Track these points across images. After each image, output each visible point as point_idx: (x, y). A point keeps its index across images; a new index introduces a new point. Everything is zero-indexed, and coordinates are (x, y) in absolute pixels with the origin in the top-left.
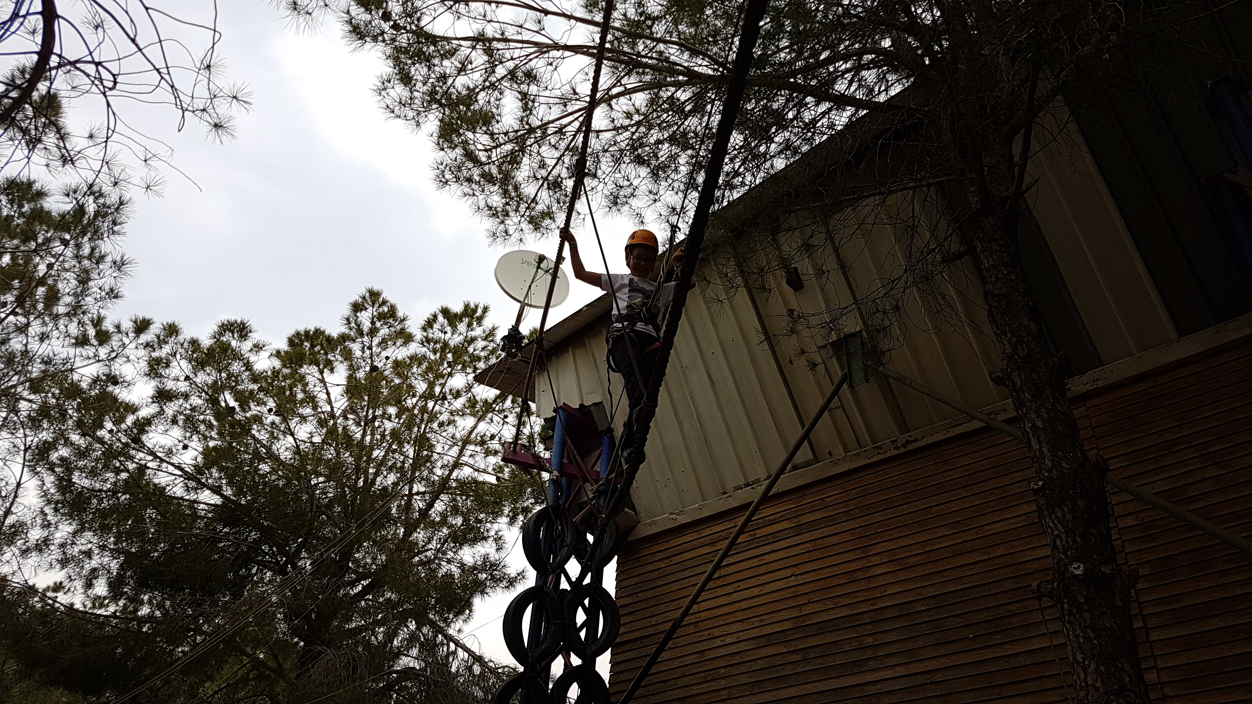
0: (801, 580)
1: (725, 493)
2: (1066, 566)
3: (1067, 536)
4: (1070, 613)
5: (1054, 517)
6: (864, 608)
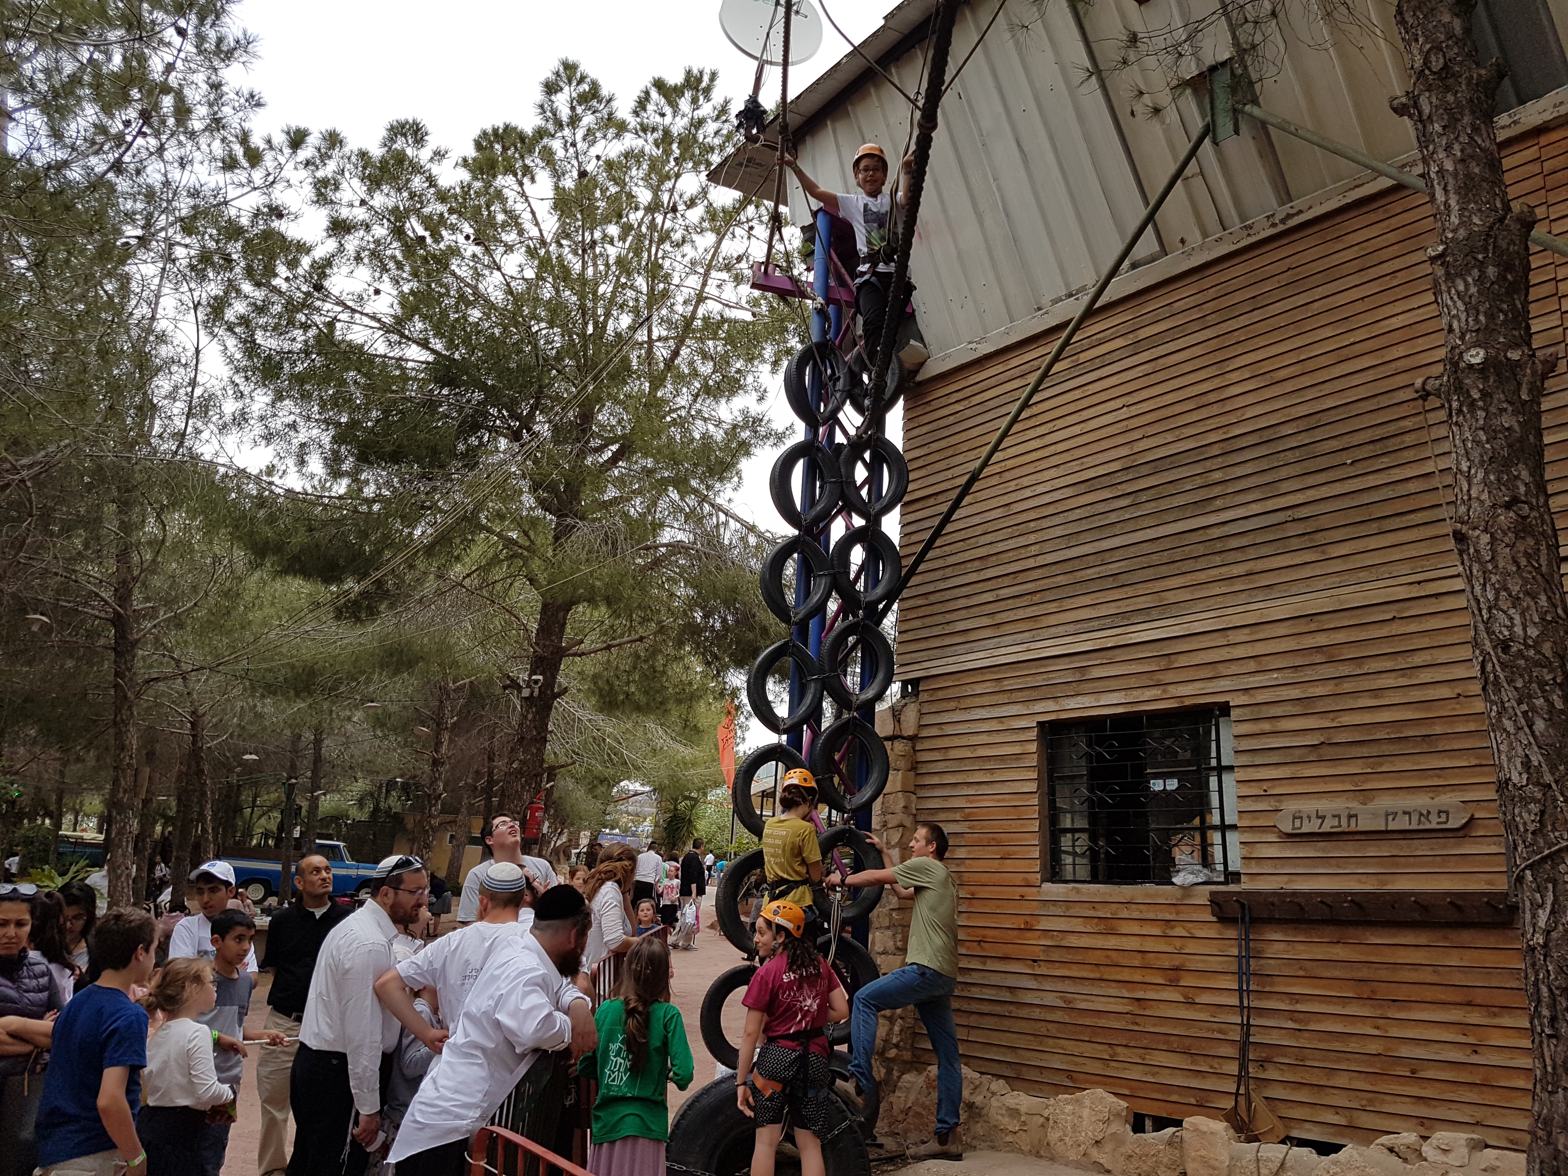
0: (1134, 410)
1: (1039, 309)
2: (1461, 353)
3: (1468, 316)
4: (1460, 411)
5: (1453, 291)
6: (1213, 437)
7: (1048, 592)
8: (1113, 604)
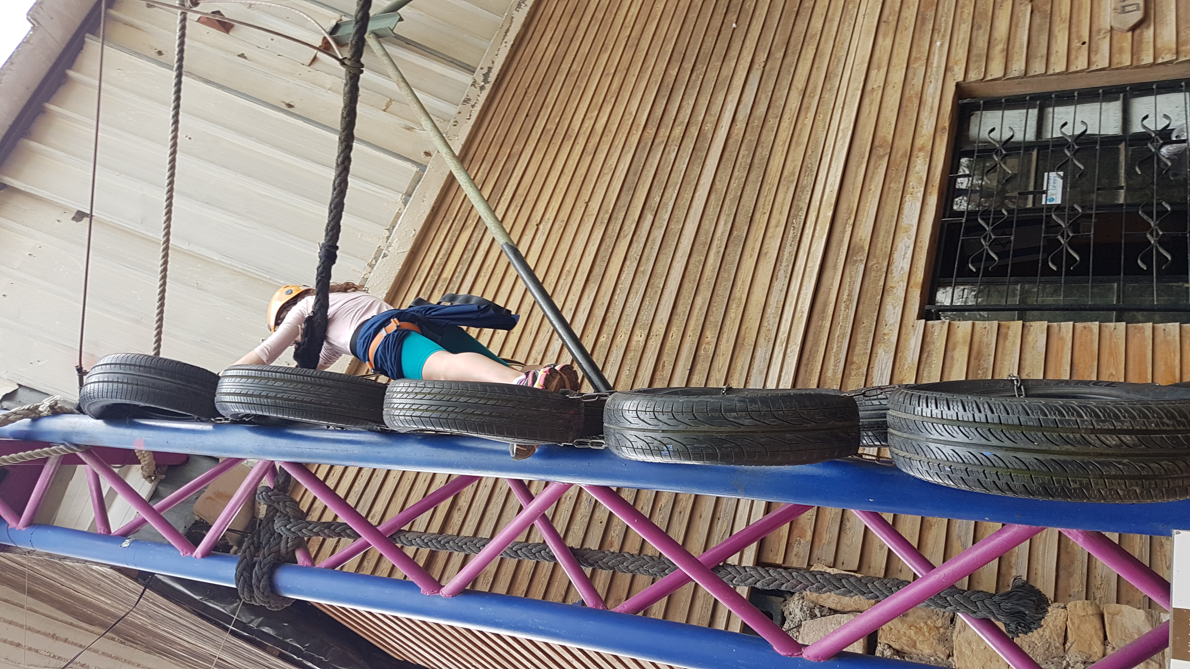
7: (711, 318)
8: (770, 230)
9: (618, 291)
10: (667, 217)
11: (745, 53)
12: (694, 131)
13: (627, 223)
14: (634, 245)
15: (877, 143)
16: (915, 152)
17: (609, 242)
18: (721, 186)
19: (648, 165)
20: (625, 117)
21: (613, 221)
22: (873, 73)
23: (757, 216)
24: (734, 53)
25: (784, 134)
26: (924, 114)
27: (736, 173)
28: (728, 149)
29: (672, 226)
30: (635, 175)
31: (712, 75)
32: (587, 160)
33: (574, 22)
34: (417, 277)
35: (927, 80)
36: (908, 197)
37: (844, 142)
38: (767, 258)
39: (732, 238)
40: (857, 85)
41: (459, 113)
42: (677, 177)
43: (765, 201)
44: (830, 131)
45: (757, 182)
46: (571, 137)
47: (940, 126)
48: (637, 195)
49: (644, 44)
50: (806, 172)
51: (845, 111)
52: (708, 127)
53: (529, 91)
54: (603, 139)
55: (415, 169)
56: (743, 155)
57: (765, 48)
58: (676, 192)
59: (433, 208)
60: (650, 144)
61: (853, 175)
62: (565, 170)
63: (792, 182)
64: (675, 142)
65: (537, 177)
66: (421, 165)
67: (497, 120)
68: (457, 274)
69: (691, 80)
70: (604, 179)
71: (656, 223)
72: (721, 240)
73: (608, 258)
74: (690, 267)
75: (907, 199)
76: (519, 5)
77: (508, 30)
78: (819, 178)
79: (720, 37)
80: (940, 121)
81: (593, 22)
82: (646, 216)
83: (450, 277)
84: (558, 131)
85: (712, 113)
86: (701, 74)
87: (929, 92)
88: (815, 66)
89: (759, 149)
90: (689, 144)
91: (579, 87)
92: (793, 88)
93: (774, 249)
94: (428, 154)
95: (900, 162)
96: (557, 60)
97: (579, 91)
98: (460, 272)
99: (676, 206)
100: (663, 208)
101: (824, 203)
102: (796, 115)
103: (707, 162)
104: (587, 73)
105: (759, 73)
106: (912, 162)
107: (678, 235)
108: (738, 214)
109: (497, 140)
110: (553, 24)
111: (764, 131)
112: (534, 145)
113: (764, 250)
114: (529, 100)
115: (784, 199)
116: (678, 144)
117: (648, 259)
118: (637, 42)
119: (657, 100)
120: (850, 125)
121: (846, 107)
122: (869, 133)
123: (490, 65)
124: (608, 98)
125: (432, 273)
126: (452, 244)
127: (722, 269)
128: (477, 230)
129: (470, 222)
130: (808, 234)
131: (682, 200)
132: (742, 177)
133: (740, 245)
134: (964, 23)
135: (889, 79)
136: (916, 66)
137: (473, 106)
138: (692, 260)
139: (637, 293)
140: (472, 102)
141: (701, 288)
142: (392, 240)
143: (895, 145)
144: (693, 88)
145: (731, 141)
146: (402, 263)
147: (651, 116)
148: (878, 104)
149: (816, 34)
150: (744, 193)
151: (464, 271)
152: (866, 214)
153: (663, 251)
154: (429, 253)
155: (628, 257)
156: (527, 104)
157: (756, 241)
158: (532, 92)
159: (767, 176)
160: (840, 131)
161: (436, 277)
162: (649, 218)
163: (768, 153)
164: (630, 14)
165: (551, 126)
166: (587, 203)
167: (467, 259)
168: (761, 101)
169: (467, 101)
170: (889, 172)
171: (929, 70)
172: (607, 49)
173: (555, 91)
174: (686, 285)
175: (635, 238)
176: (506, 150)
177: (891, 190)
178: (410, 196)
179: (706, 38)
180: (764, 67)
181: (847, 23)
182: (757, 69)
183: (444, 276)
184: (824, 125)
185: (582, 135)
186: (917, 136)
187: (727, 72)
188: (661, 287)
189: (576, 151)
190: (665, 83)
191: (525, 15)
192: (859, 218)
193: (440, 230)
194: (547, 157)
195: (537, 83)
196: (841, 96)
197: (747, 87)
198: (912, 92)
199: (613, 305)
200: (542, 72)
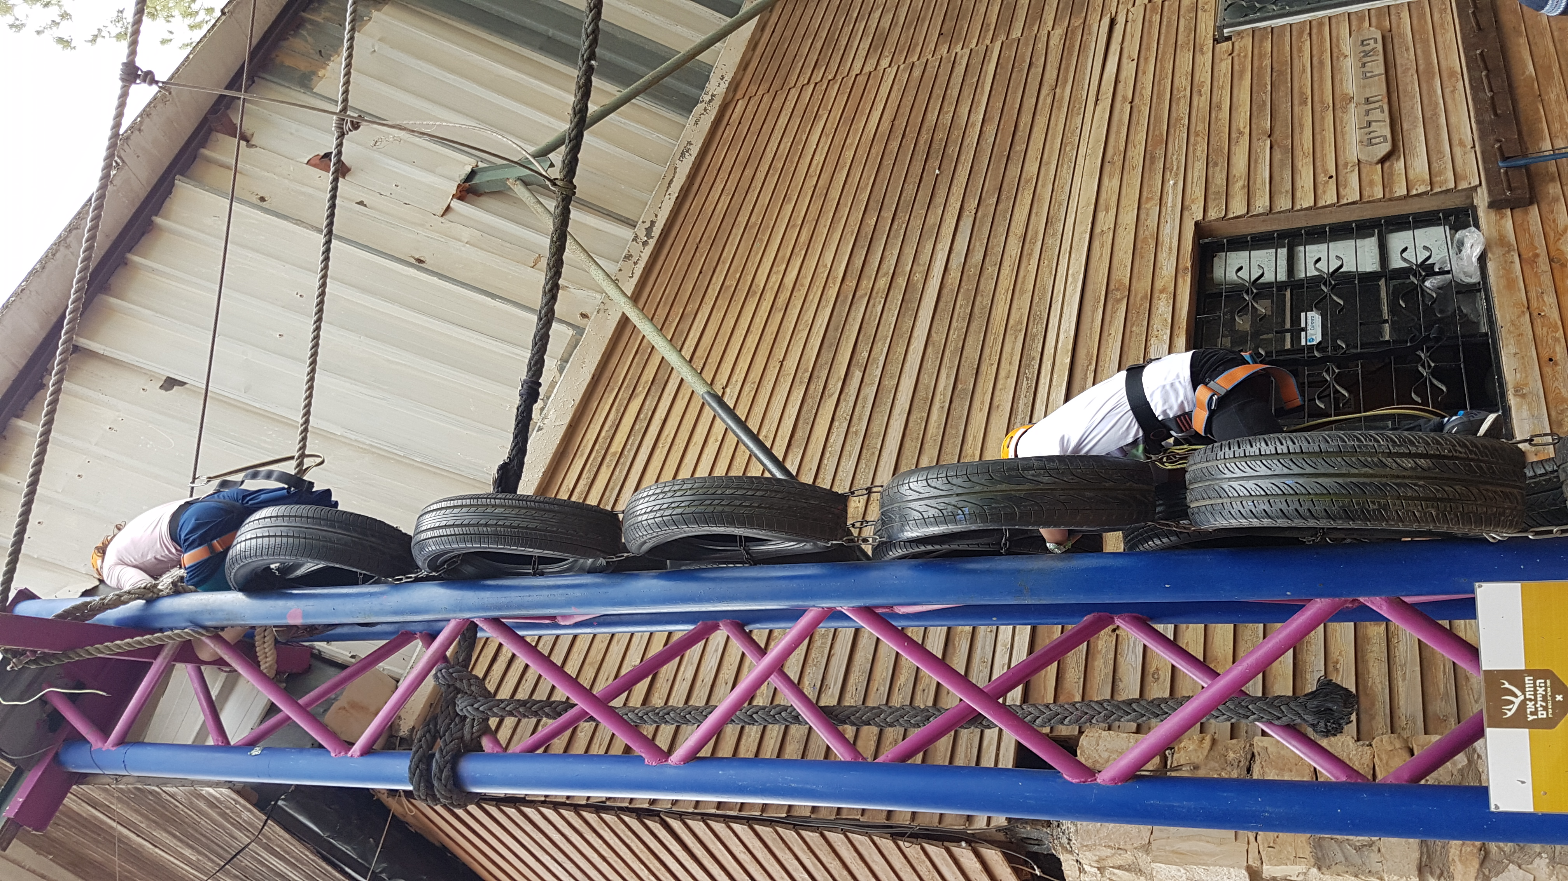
8: (1001, 382)
9: (827, 455)
10: (878, 373)
11: (952, 199)
12: (901, 282)
13: (831, 382)
14: (842, 404)
15: (1112, 287)
16: (1156, 295)
17: (811, 403)
18: (938, 338)
19: (850, 319)
20: (819, 270)
21: (814, 380)
22: (1101, 215)
23: (984, 367)
24: (940, 200)
25: (1006, 282)
26: (1163, 256)
27: (954, 324)
28: (943, 299)
29: (885, 382)
30: (837, 330)
31: (917, 223)
32: (777, 317)
33: (749, 173)
34: (579, 453)
35: (1162, 220)
36: (1153, 341)
37: (1076, 286)
38: (1000, 410)
39: (956, 392)
40: (1084, 228)
41: (620, 270)
42: (887, 330)
43: (991, 352)
44: (1058, 277)
45: (980, 333)
46: (756, 293)
47: (1181, 266)
48: (841, 351)
49: (835, 194)
50: (1034, 320)
51: (1073, 255)
52: (918, 277)
53: (701, 246)
54: (795, 294)
55: (571, 332)
56: (961, 306)
57: (975, 194)
58: (887, 346)
59: (594, 375)
60: (851, 297)
61: (1090, 320)
62: (751, 328)
63: (1020, 331)
64: (880, 295)
65: (718, 337)
66: (578, 327)
67: (664, 278)
68: (628, 447)
69: (893, 229)
70: (799, 336)
71: (865, 380)
72: (944, 395)
73: (812, 419)
74: (910, 425)
75: (1152, 342)
76: (683, 155)
77: (672, 180)
78: (1050, 326)
79: (922, 184)
80: (1180, 261)
81: (771, 172)
82: (853, 373)
83: (620, 450)
84: (739, 287)
85: (920, 262)
86: (903, 223)
87: (1165, 233)
88: (1034, 211)
89: (979, 298)
90: (897, 296)
91: (761, 240)
92: (1010, 234)
93: (1007, 401)
94: (584, 316)
95: (1141, 305)
96: (731, 213)
97: (761, 244)
98: (632, 445)
99: (888, 361)
100: (872, 364)
101: (1059, 350)
102: (1017, 261)
103: (920, 313)
104: (769, 225)
105: (971, 219)
106: (1153, 304)
107: (893, 391)
108: (961, 366)
109: (667, 299)
110: (723, 175)
111: (982, 280)
112: (712, 303)
113: (995, 403)
114: (702, 256)
115: (1013, 348)
116: (884, 296)
117: (860, 419)
118: (825, 191)
119: (855, 250)
120: (1080, 269)
121: (1073, 251)
122: (1103, 277)
123: (654, 219)
124: (796, 250)
125: (597, 447)
126: (620, 415)
127: (949, 426)
128: (649, 398)
129: (639, 389)
130: (1044, 384)
131: (894, 355)
132: (962, 328)
133: (966, 399)
134: (1198, 161)
135: (1120, 221)
136: (1148, 206)
137: (635, 263)
138: (913, 418)
139: (850, 456)
140: (634, 259)
141: (926, 446)
142: (548, 411)
143: (1133, 288)
144: (896, 237)
145: (945, 291)
146: (560, 438)
147: (850, 268)
148: (1110, 246)
149: (1032, 178)
150: (966, 344)
151: (637, 443)
152: (1108, 359)
153: (876, 409)
154: (591, 426)
155: (836, 418)
156: (700, 260)
157: (985, 394)
158: (705, 247)
159: (990, 326)
160: (1069, 276)
161: (603, 452)
162: (857, 375)
163: (989, 302)
164: (815, 162)
165: (731, 282)
166: (782, 363)
167: (640, 429)
168: (976, 249)
169: (628, 257)
170: (1129, 315)
171: (1164, 210)
172: (790, 199)
173: (732, 244)
174: (908, 444)
175: (842, 397)
176: (678, 310)
177: (1134, 334)
178: (567, 362)
179: (906, 185)
180: (976, 214)
181: (1065, 166)
182: (968, 216)
183: (613, 449)
184: (1051, 271)
185: (769, 291)
186: (1156, 277)
187: (933, 219)
188: (879, 447)
189: (763, 308)
190: (863, 233)
191: (690, 165)
192: (1100, 364)
193: (603, 400)
194: (728, 316)
195: (709, 237)
196: (1067, 240)
197: (958, 234)
198: (1146, 233)
199: (822, 470)
200: (715, 226)
